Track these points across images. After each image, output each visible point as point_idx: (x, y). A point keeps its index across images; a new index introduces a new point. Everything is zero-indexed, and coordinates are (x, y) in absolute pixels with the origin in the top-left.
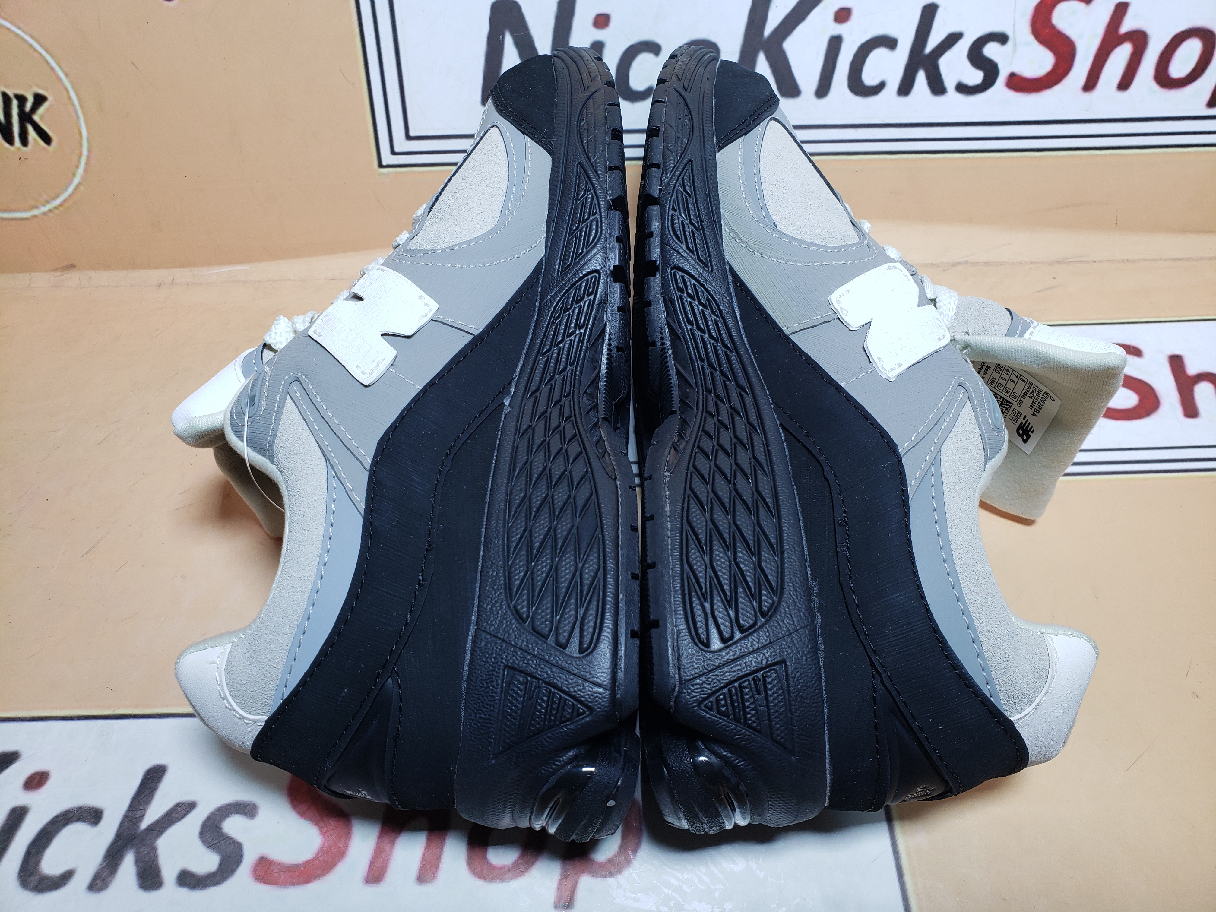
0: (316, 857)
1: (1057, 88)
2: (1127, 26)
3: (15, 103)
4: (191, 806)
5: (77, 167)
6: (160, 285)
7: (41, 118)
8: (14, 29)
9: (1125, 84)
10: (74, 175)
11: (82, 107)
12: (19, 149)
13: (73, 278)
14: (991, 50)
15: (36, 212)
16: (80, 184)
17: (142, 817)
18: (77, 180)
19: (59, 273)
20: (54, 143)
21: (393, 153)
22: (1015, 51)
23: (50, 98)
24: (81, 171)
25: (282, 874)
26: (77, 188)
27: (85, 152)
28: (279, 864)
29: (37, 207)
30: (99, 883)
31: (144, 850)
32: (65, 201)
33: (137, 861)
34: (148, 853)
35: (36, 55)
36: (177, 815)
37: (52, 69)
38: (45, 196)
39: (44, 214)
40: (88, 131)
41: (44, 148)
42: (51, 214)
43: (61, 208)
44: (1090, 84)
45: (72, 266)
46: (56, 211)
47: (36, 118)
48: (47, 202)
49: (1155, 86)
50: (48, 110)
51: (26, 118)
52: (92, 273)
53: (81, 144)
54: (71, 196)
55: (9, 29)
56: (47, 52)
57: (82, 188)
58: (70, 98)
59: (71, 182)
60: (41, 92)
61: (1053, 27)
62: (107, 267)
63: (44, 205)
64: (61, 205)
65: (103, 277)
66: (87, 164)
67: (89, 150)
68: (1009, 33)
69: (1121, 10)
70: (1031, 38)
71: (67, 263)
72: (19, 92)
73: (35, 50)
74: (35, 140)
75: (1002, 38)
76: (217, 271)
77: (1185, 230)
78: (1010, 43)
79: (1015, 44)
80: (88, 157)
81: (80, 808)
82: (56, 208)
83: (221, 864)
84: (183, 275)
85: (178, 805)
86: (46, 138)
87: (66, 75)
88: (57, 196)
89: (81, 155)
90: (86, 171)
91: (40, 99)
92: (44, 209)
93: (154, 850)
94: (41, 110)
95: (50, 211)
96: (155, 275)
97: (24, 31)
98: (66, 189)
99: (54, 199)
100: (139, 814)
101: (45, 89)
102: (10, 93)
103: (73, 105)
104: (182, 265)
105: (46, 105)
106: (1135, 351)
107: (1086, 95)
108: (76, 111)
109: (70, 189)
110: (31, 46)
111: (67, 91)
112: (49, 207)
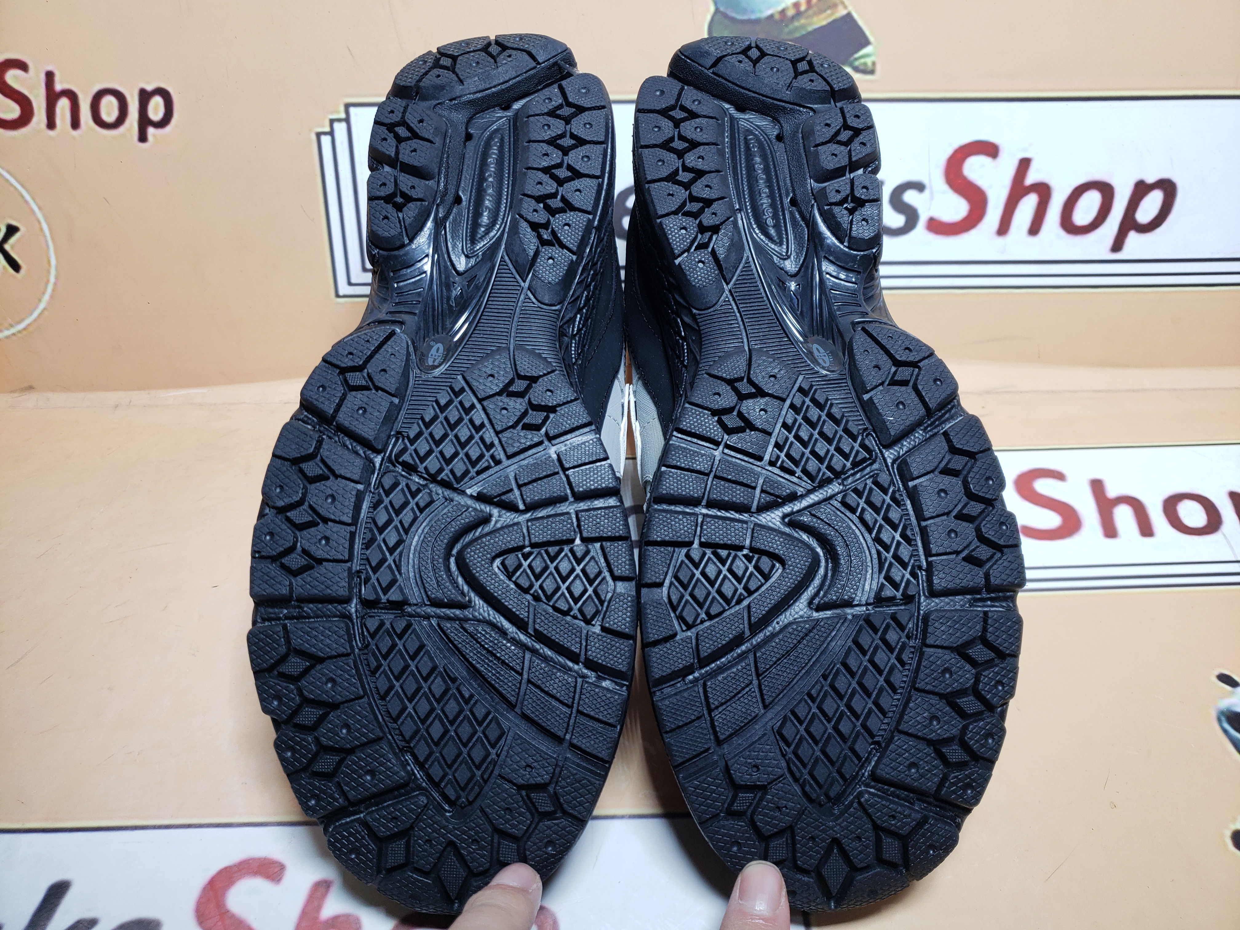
1: (973, 232)
2: (1031, 178)
5: (44, 293)
6: (117, 406)
7: (12, 247)
9: (1035, 229)
10: (40, 300)
11: (52, 238)
13: (31, 399)
14: (910, 197)
16: (45, 309)
18: (42, 306)
19: (16, 395)
20: (23, 271)
21: (350, 284)
22: (932, 198)
23: (22, 229)
24: (47, 297)
26: (42, 311)
27: (52, 279)
32: (29, 325)
35: (12, 189)
37: (26, 202)
38: (10, 321)
39: (7, 337)
40: (57, 259)
41: (12, 275)
42: (14, 338)
43: (25, 332)
44: (1003, 229)
45: (31, 388)
46: (20, 335)
47: (7, 247)
48: (12, 326)
49: (1062, 233)
50: (19, 240)
52: (50, 395)
53: (49, 272)
54: (35, 320)
56: (23, 186)
57: (46, 313)
58: (41, 230)
59: (36, 307)
60: (14, 223)
61: (965, 178)
62: (66, 389)
63: (8, 329)
64: (25, 329)
65: (60, 399)
66: (53, 290)
67: (57, 278)
68: (926, 181)
69: (1024, 164)
70: (945, 187)
71: (26, 385)
73: (12, 185)
74: (4, 267)
75: (919, 187)
76: (176, 394)
77: (1103, 364)
78: (927, 192)
79: (932, 193)
82: (20, 332)
84: (140, 397)
86: (15, 266)
87: (40, 208)
88: (22, 320)
89: (48, 282)
90: (52, 297)
91: (12, 230)
92: (7, 333)
94: (13, 240)
95: (14, 334)
96: (112, 397)
98: (31, 314)
99: (19, 323)
101: (19, 221)
103: (45, 236)
104: (140, 388)
105: (17, 236)
106: (1059, 476)
107: (1001, 240)
108: (46, 241)
109: (36, 314)
110: (7, 180)
111: (39, 222)
112: (13, 331)
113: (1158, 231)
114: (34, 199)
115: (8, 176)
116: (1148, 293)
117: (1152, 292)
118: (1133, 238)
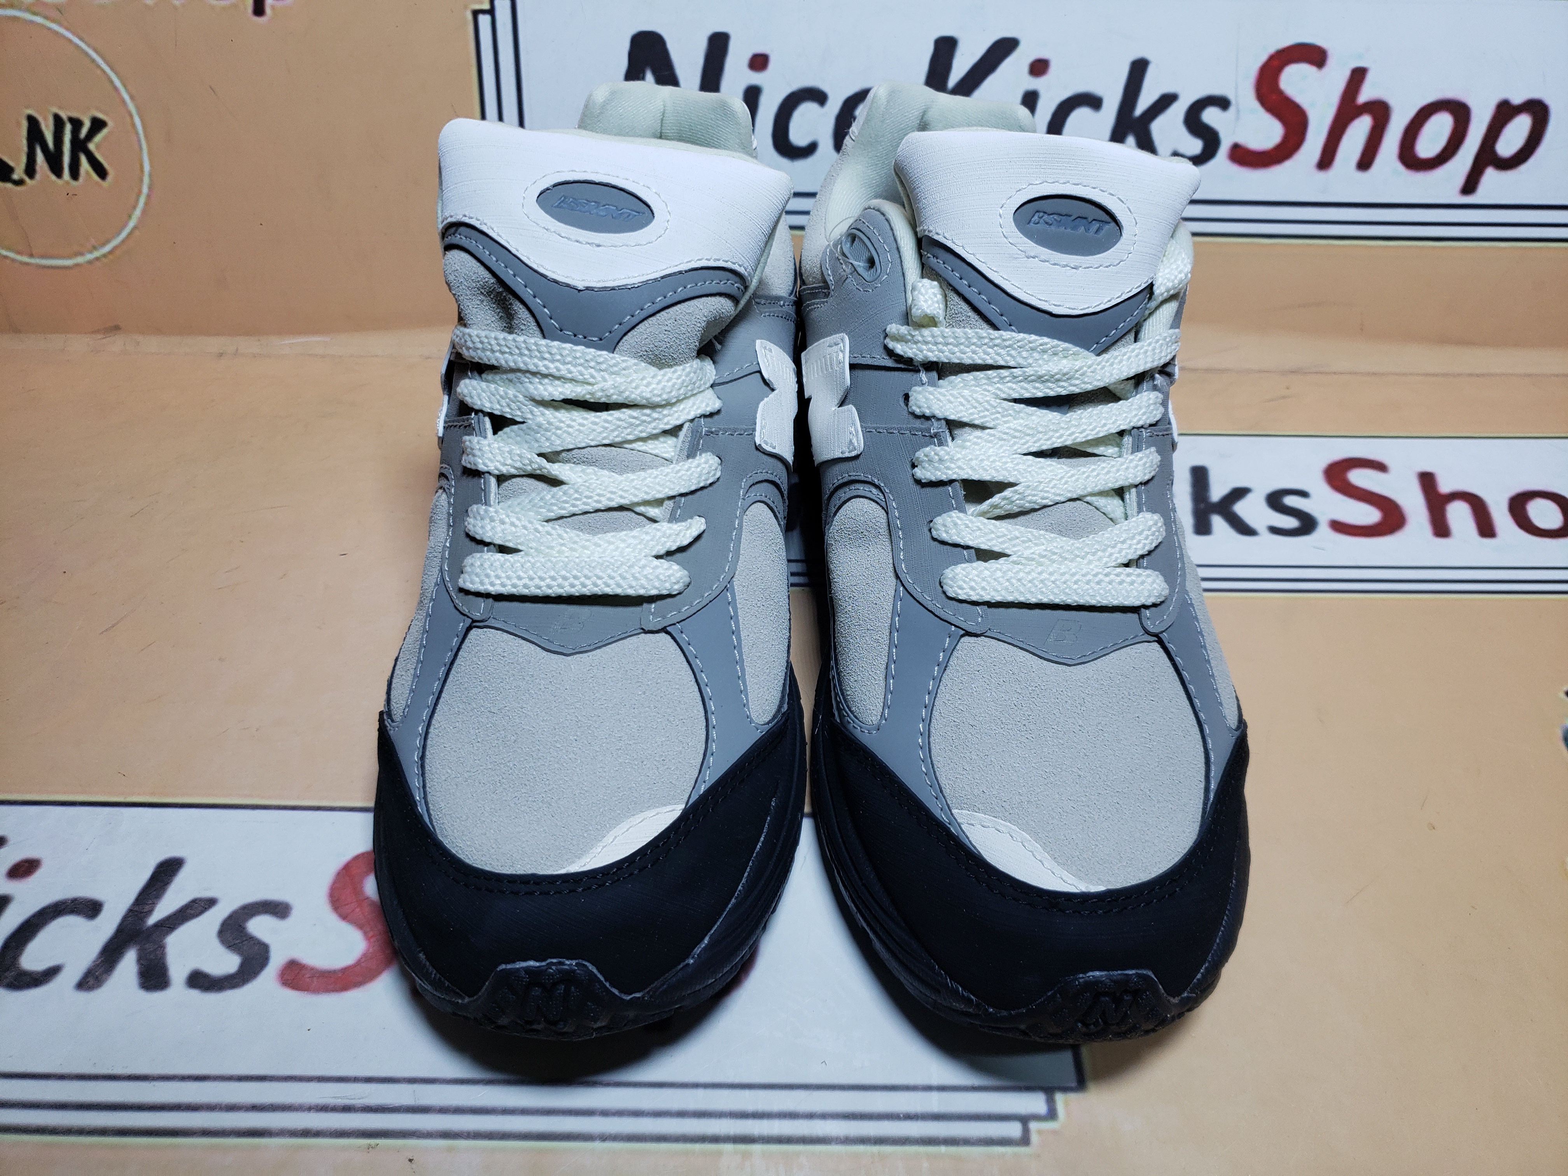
0: (358, 963)
1: (1288, 164)
2: (1365, 96)
3: (68, 128)
4: (211, 902)
5: (134, 207)
6: (219, 353)
7: (98, 147)
8: (76, 40)
9: (1365, 162)
10: (130, 217)
11: (146, 136)
12: (67, 183)
13: (117, 343)
14: (1211, 116)
15: (80, 260)
16: (135, 228)
17: (150, 912)
18: (132, 224)
19: (100, 336)
20: (109, 178)
22: (1238, 118)
23: (110, 123)
24: (138, 212)
25: (315, 978)
26: (132, 231)
27: (145, 190)
28: (312, 969)
29: (82, 254)
30: (91, 981)
31: (150, 947)
32: (116, 248)
33: (140, 960)
34: (155, 950)
35: (99, 73)
36: (192, 912)
37: (116, 89)
38: (93, 241)
39: (90, 262)
40: (152, 166)
41: (97, 183)
42: (98, 263)
43: (111, 257)
44: (1326, 161)
45: (117, 328)
46: (105, 260)
47: (91, 146)
48: (95, 248)
49: (1400, 167)
50: (105, 138)
51: (79, 146)
52: (140, 338)
53: (141, 180)
54: (124, 242)
55: (70, 41)
56: (112, 69)
57: (137, 233)
58: (133, 125)
59: (125, 225)
60: (101, 116)
61: (1281, 93)
62: (158, 331)
63: (91, 252)
64: (111, 252)
65: (152, 343)
66: (146, 204)
67: (150, 188)
68: (1231, 96)
69: (1358, 76)
70: (1256, 105)
71: (112, 324)
72: (75, 115)
73: (98, 66)
74: (87, 173)
75: (1223, 103)
76: (290, 342)
78: (1232, 109)
79: (1238, 111)
80: (149, 196)
81: (74, 900)
82: (105, 256)
83: (242, 966)
84: (248, 345)
85: (194, 901)
86: (101, 172)
87: (132, 97)
88: (108, 241)
89: (140, 193)
90: (144, 212)
91: (98, 125)
92: (89, 257)
93: (162, 947)
94: (98, 138)
95: (97, 259)
96: (214, 344)
98: (119, 234)
99: (104, 244)
100: (147, 908)
101: (106, 114)
102: (64, 115)
103: (137, 133)
104: (248, 331)
105: (105, 132)
106: (1380, 467)
107: (1322, 175)
108: (139, 141)
109: (124, 234)
110: (93, 61)
111: (131, 116)
112: (97, 254)
113: (1524, 168)
114: (125, 86)
115: (94, 55)
116: (1505, 248)
117: (1510, 248)
118: (1490, 175)
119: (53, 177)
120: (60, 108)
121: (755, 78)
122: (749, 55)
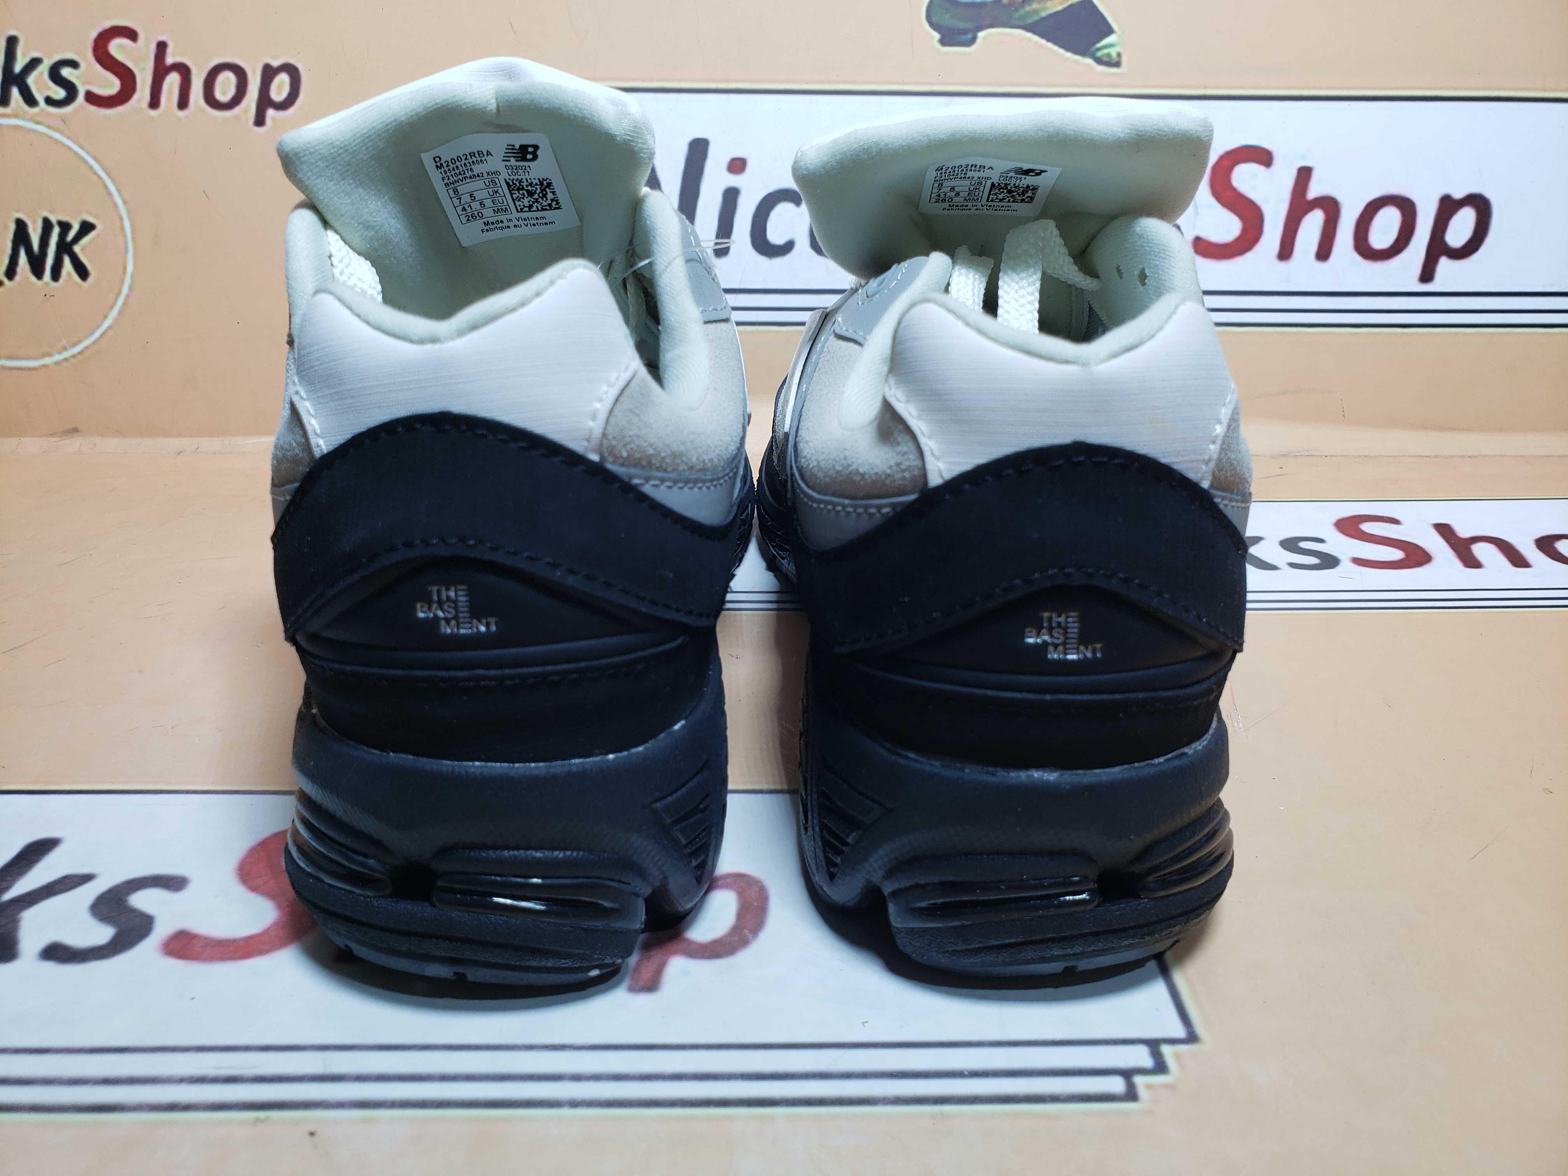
0: (266, 932)
1: (1249, 255)
2: (1314, 192)
3: (56, 231)
4: (87, 878)
5: (112, 308)
6: (179, 455)
7: (83, 249)
8: (76, 148)
9: (1324, 253)
10: (105, 317)
11: (133, 238)
12: (47, 284)
13: (73, 444)
15: (47, 361)
16: (110, 327)
17: (8, 888)
18: (107, 324)
19: (57, 439)
20: (91, 279)
22: (1197, 214)
23: (99, 227)
24: (114, 312)
25: (208, 948)
26: (106, 331)
27: (125, 290)
28: (206, 939)
29: (50, 355)
32: (87, 348)
34: (7, 924)
35: (95, 178)
36: (62, 887)
37: (110, 194)
38: (64, 342)
39: (57, 363)
40: (135, 265)
41: (77, 284)
42: (65, 364)
43: (80, 357)
44: (1286, 252)
45: (75, 431)
46: (73, 361)
47: (77, 249)
48: (65, 349)
49: (1357, 258)
50: (92, 241)
51: (65, 248)
52: (97, 440)
53: (123, 281)
54: (95, 342)
55: (70, 149)
56: (108, 175)
57: (111, 333)
58: (122, 228)
59: (100, 325)
60: (91, 219)
61: (1234, 190)
62: (119, 433)
63: (60, 352)
64: (80, 353)
65: (110, 444)
66: (124, 304)
67: (131, 289)
69: (1304, 175)
70: (1213, 201)
71: (69, 427)
72: (64, 218)
73: (95, 173)
74: (69, 274)
77: (1426, 426)
78: (1190, 208)
79: (1196, 209)
80: (128, 296)
82: (73, 356)
83: (116, 937)
84: (210, 445)
85: (66, 877)
86: (82, 272)
87: (125, 202)
88: (79, 342)
89: (119, 293)
90: (121, 312)
91: (86, 228)
92: (58, 357)
93: (15, 919)
94: (85, 241)
95: (66, 359)
96: (175, 444)
97: (88, 153)
98: (92, 334)
99: (75, 345)
100: (5, 884)
101: (95, 216)
102: (53, 219)
103: (125, 236)
104: (212, 434)
105: (93, 234)
106: (1392, 521)
107: (1283, 265)
108: (125, 243)
109: (97, 334)
110: (91, 168)
111: (121, 219)
112: (66, 354)
113: (1475, 257)
114: (119, 191)
115: (92, 162)
116: (1470, 334)
117: (1476, 333)
118: (1444, 264)
119: (33, 279)
120: (50, 211)
121: (734, 181)
122: (728, 159)
